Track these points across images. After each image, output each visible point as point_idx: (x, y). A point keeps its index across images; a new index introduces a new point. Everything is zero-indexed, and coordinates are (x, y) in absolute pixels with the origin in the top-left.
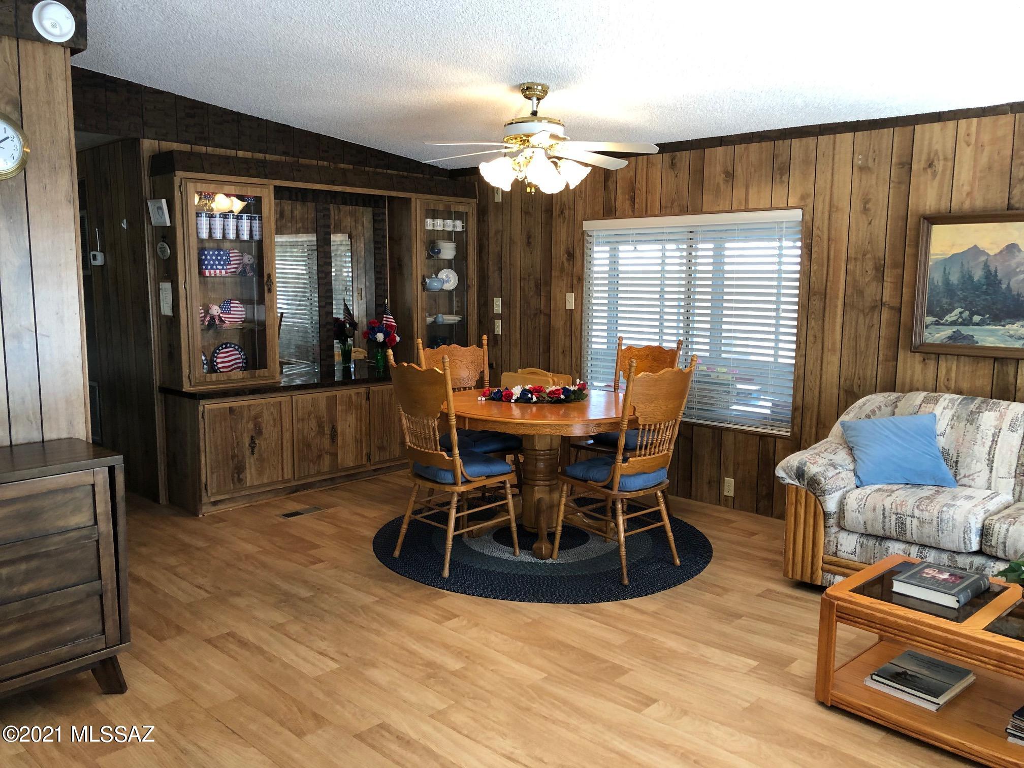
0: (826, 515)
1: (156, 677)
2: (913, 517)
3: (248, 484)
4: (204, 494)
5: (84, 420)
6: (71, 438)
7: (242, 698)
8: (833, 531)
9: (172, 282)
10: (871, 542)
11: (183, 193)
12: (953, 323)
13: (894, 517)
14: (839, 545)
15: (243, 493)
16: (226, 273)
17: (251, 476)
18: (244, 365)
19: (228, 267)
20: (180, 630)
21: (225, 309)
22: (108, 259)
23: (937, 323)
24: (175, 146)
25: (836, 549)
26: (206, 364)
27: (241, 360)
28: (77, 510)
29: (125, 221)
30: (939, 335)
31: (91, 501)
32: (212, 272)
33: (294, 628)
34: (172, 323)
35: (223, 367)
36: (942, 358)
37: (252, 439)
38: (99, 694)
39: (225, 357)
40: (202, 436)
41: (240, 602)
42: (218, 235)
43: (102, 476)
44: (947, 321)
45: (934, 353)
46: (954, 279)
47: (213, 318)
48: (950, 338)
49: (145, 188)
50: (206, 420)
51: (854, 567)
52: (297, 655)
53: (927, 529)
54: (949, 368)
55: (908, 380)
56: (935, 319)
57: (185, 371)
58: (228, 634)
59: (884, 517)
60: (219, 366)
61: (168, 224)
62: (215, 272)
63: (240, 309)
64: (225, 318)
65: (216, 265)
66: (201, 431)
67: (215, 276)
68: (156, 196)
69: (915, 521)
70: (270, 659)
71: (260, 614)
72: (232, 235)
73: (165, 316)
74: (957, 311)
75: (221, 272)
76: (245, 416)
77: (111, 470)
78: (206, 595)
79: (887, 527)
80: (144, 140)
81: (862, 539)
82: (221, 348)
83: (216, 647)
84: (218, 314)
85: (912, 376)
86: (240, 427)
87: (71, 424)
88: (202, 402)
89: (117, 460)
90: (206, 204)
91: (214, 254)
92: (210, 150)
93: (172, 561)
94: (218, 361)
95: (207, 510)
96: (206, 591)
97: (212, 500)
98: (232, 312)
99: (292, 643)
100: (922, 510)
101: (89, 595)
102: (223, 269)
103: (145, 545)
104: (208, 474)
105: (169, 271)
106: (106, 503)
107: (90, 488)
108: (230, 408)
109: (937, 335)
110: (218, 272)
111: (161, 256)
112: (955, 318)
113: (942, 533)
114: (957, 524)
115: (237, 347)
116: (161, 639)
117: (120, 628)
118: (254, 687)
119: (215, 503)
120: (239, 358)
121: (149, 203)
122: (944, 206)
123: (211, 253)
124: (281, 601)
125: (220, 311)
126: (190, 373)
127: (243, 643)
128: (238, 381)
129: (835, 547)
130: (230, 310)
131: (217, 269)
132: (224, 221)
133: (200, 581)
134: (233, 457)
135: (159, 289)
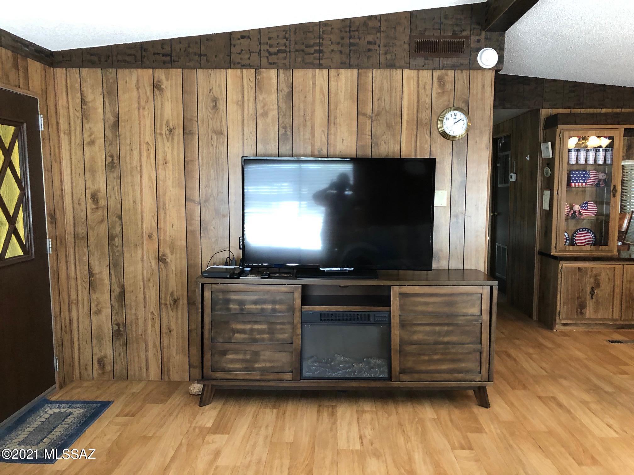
1: (506, 406)
3: (587, 316)
4: (558, 317)
5: (484, 261)
6: (477, 270)
7: (550, 433)
9: (550, 190)
11: (562, 138)
15: (583, 322)
16: (586, 185)
17: (589, 312)
18: (594, 243)
19: (588, 181)
20: (525, 387)
21: (584, 206)
22: (518, 178)
24: (561, 111)
26: (568, 240)
27: (592, 239)
28: (473, 305)
29: (528, 156)
31: (480, 302)
32: (577, 184)
33: (593, 406)
34: (548, 214)
35: (579, 243)
37: (592, 289)
38: (476, 405)
39: (581, 237)
40: (559, 282)
41: (565, 382)
42: (582, 161)
43: (487, 290)
47: (575, 212)
49: (540, 137)
50: (563, 273)
52: (592, 422)
57: (553, 243)
58: (552, 397)
60: (577, 242)
61: (551, 157)
62: (578, 184)
63: (594, 207)
64: (583, 212)
65: (580, 180)
66: (559, 280)
67: (579, 187)
68: (545, 141)
70: (574, 418)
71: (575, 393)
72: (591, 161)
73: (546, 210)
75: (582, 184)
76: (589, 274)
77: (491, 288)
78: (545, 373)
80: (543, 109)
82: (579, 231)
83: (542, 401)
84: (579, 210)
86: (584, 280)
87: (477, 262)
88: (561, 262)
89: (495, 283)
90: (583, 143)
91: (578, 174)
92: (583, 110)
93: (531, 351)
94: (576, 238)
95: (559, 328)
96: (546, 371)
97: (563, 322)
98: (588, 209)
99: (591, 414)
101: (475, 351)
102: (584, 182)
103: (518, 339)
104: (562, 306)
105: (549, 184)
106: (487, 305)
107: (480, 295)
108: (579, 268)
110: (580, 184)
111: (546, 175)
115: (589, 231)
116: (513, 388)
117: (489, 372)
118: (559, 430)
119: (565, 325)
120: (590, 238)
121: (541, 145)
123: (577, 172)
124: (591, 389)
125: (579, 208)
126: (556, 244)
127: (560, 405)
128: (587, 251)
130: (587, 208)
131: (580, 182)
132: (587, 153)
133: (544, 365)
134: (578, 298)
135: (543, 194)
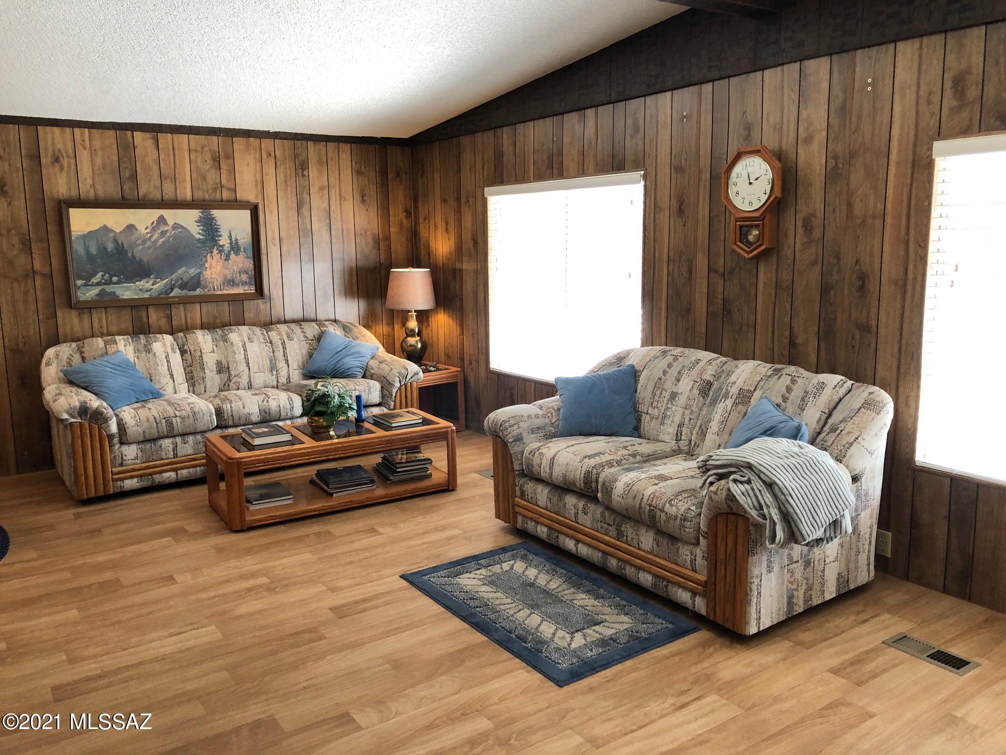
0: (111, 437)
2: (176, 416)
8: (117, 448)
10: (148, 445)
12: (98, 284)
13: (164, 421)
14: (124, 456)
23: (86, 285)
25: (122, 460)
30: (89, 294)
36: (94, 311)
44: (93, 282)
45: (88, 308)
46: (93, 250)
48: (98, 295)
51: (138, 468)
53: (187, 422)
54: (99, 318)
55: (69, 332)
56: (84, 281)
59: (157, 423)
69: (178, 419)
74: (100, 274)
79: (160, 430)
81: (140, 446)
85: (72, 330)
100: (180, 411)
109: (87, 294)
112: (98, 280)
113: (197, 421)
114: (205, 412)
122: (74, 193)
129: (120, 459)
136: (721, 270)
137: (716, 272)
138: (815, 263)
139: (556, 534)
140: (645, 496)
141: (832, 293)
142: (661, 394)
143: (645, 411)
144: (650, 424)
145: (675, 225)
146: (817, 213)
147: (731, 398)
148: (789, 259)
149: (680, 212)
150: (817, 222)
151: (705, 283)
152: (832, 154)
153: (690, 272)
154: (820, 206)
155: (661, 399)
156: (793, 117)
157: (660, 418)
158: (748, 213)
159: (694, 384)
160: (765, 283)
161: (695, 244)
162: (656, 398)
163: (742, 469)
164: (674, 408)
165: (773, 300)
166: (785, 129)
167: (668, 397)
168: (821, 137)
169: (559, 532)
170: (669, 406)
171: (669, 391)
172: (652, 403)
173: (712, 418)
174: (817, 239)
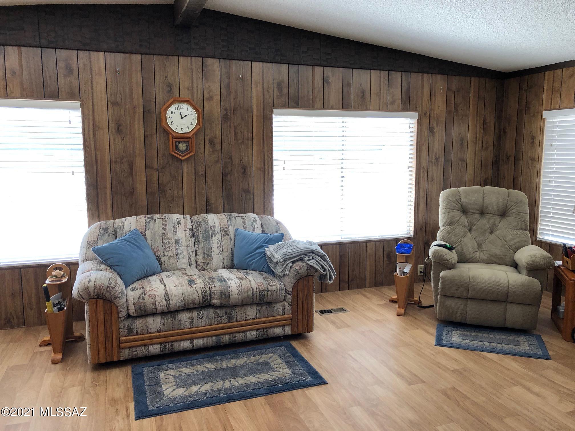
136: (156, 166)
137: (152, 168)
138: (217, 161)
139: (170, 344)
140: (253, 288)
141: (229, 176)
142: (169, 242)
143: (162, 255)
144: (170, 262)
145: (114, 140)
146: (218, 136)
147: (218, 233)
148: (202, 160)
149: (119, 130)
150: (218, 141)
151: (144, 175)
152: (224, 108)
153: (131, 169)
154: (218, 133)
155: (170, 245)
156: (200, 86)
157: (175, 256)
158: (182, 135)
159: (185, 232)
160: (187, 173)
161: (134, 152)
162: (167, 245)
163: (308, 254)
164: (181, 248)
165: (194, 182)
166: (195, 91)
167: (174, 243)
168: (217, 98)
169: (172, 342)
170: (177, 247)
171: (173, 239)
172: (165, 249)
173: (212, 247)
174: (218, 149)
